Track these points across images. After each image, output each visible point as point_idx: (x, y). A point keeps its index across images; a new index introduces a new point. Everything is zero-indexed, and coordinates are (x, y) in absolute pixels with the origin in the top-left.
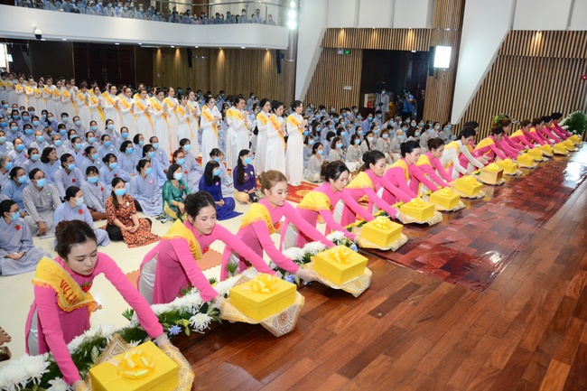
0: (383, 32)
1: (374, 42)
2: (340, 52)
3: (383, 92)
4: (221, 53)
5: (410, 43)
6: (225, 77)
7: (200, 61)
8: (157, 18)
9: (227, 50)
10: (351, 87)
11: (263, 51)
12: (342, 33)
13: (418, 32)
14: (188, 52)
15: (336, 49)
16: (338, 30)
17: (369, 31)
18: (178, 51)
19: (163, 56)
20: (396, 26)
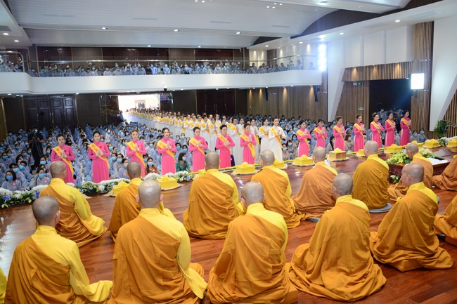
0: (380, 67)
1: (375, 75)
2: (355, 84)
3: (382, 110)
4: (285, 90)
5: (398, 73)
6: (287, 105)
7: (272, 95)
8: (238, 71)
9: (287, 88)
10: (363, 108)
11: (309, 87)
12: (355, 70)
13: (403, 64)
14: (266, 90)
15: (352, 82)
16: (352, 69)
17: (371, 67)
18: (261, 91)
19: (253, 94)
20: (388, 62)
